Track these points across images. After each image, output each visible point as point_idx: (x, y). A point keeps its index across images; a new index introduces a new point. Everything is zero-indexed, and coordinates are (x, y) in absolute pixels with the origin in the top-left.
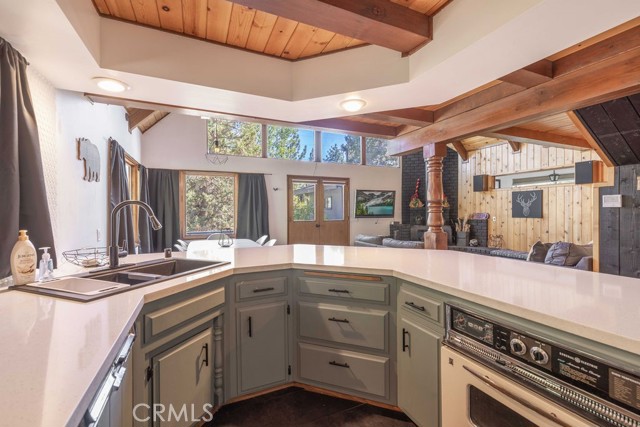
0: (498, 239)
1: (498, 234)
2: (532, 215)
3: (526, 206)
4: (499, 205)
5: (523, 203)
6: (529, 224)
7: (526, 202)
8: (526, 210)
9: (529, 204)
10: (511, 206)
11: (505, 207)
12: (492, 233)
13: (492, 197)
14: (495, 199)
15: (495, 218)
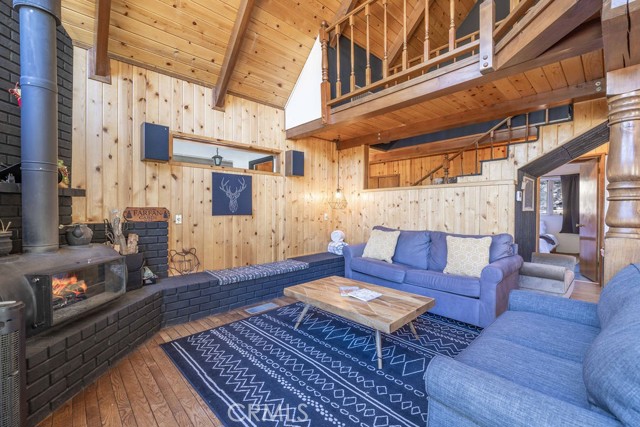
0: (188, 257)
1: (186, 247)
2: (240, 212)
3: (233, 197)
4: (186, 195)
5: (228, 193)
7: (233, 191)
8: (233, 203)
9: (237, 194)
10: (209, 195)
11: (197, 199)
12: (174, 247)
13: (173, 175)
14: (180, 181)
15: (180, 217)
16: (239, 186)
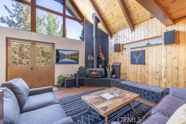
0: (125, 75)
1: (125, 72)
3: (137, 59)
4: (125, 59)
5: (136, 57)
6: (138, 68)
7: (137, 56)
8: (137, 60)
9: (138, 57)
10: (130, 58)
11: (127, 59)
12: (122, 72)
13: (122, 54)
14: (123, 55)
15: (123, 64)
16: (139, 54)
